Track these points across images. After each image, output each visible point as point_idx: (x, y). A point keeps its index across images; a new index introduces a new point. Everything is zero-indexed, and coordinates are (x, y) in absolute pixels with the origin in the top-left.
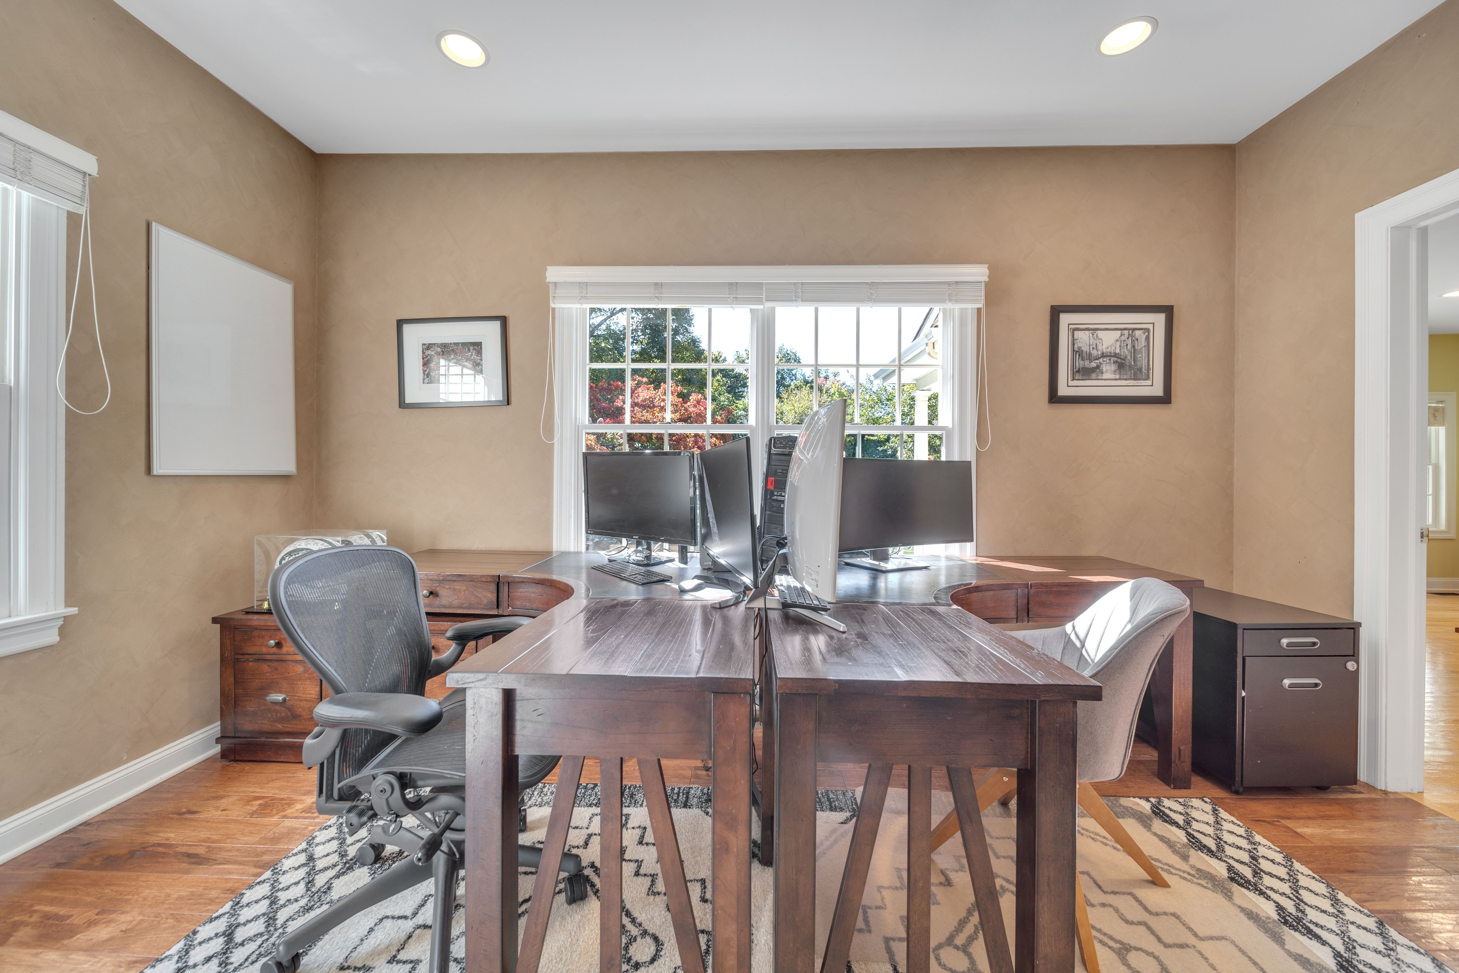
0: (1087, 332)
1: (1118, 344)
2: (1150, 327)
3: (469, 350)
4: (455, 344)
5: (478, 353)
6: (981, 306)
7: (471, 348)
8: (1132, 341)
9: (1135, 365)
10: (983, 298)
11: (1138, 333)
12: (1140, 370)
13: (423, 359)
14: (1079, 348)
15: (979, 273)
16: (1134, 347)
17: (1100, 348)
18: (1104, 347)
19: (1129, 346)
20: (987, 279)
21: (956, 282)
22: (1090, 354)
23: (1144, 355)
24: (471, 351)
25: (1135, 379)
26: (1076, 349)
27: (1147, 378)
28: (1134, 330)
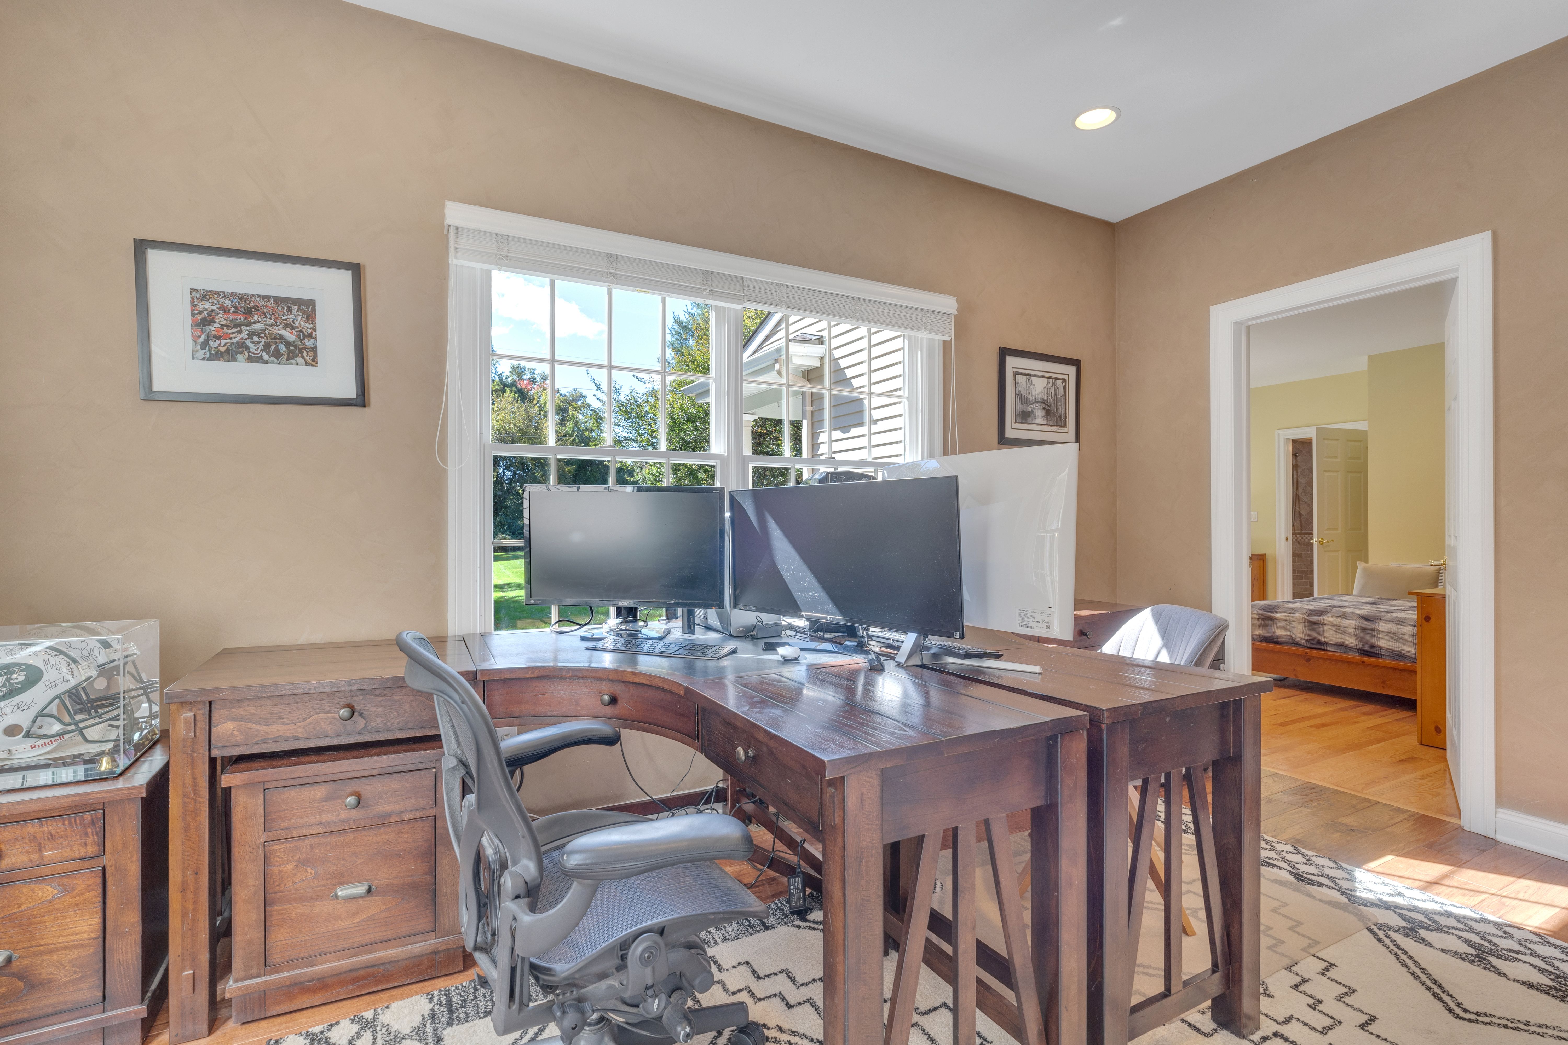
0: (1025, 377)
1: (1046, 390)
2: (1065, 377)
3: (290, 311)
4: (263, 297)
5: (308, 318)
6: (948, 339)
7: (295, 308)
8: (1055, 390)
9: (1057, 413)
10: (953, 331)
11: (1059, 382)
12: (1060, 417)
13: (193, 315)
14: (1020, 391)
15: (948, 304)
16: (1056, 395)
17: (1034, 394)
18: (1037, 393)
19: (1053, 394)
20: (956, 313)
21: (931, 311)
22: (1027, 399)
23: (1063, 403)
24: (294, 312)
25: (1057, 426)
26: (1017, 393)
27: (1064, 426)
28: (1056, 379)
